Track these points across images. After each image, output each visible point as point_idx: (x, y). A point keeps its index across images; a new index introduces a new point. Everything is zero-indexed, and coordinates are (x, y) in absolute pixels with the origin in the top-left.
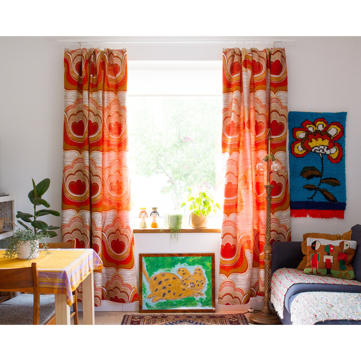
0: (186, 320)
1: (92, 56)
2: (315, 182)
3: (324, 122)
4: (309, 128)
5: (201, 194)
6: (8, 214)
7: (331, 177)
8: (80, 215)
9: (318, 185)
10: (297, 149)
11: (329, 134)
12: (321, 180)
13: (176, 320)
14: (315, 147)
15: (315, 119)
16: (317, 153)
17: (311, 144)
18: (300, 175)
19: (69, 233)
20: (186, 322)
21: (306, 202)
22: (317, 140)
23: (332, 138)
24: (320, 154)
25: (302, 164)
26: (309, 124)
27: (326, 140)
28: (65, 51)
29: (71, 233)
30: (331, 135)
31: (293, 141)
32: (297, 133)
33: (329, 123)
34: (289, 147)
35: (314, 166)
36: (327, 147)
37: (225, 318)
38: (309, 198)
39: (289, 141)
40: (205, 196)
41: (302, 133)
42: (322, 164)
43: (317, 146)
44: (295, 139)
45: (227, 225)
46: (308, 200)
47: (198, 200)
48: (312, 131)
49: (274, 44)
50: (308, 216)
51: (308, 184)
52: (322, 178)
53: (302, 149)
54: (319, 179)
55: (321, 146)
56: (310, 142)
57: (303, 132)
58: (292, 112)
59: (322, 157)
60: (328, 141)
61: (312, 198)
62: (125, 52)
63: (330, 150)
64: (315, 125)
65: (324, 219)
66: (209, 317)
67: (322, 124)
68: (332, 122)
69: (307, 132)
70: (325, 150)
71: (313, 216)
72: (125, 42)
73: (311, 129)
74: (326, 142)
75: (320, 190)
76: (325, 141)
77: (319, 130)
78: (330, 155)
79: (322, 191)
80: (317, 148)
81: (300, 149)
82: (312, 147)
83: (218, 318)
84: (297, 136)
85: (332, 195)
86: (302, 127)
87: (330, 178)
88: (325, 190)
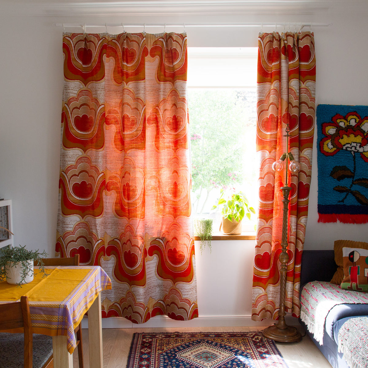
0: (204, 340)
1: (125, 42)
2: (346, 183)
3: (357, 116)
4: (340, 123)
5: (235, 197)
6: (3, 221)
7: (364, 177)
8: (86, 220)
9: (350, 187)
10: (327, 147)
11: (362, 130)
12: (353, 181)
13: (192, 340)
14: (347, 144)
15: (347, 113)
16: (349, 151)
17: (342, 141)
18: (330, 176)
19: (73, 241)
20: (204, 343)
21: (337, 205)
22: (348, 136)
23: (365, 134)
24: (352, 152)
25: (332, 163)
26: (340, 119)
27: (359, 136)
28: (63, 35)
29: (76, 241)
30: (365, 131)
31: (323, 138)
32: (327, 128)
33: (363, 117)
34: (317, 145)
35: (345, 166)
36: (360, 144)
37: (247, 336)
38: (339, 202)
39: (318, 138)
40: (239, 199)
41: (332, 129)
42: (355, 164)
43: (349, 144)
44: (325, 135)
45: (266, 233)
46: (339, 203)
47: (231, 203)
48: (344, 126)
49: (302, 28)
50: (338, 221)
51: (339, 186)
52: (354, 179)
53: (332, 146)
54: (351, 179)
55: (354, 143)
56: (341, 139)
57: (333, 127)
58: (321, 105)
59: (354, 155)
60: (362, 137)
61: (343, 201)
62: (185, 37)
63: (363, 148)
64: (346, 120)
65: (355, 224)
66: (229, 335)
67: (354, 119)
68: (366, 117)
69: (337, 127)
70: (358, 148)
71: (344, 221)
72: (185, 26)
73: (342, 124)
74: (359, 139)
75: (352, 192)
76: (357, 137)
77: (351, 125)
78: (363, 153)
79: (354, 194)
80: (349, 145)
81: (330, 146)
82: (343, 144)
83: (239, 337)
84: (327, 132)
85: (365, 198)
86: (332, 122)
87: (364, 179)
88: (357, 192)
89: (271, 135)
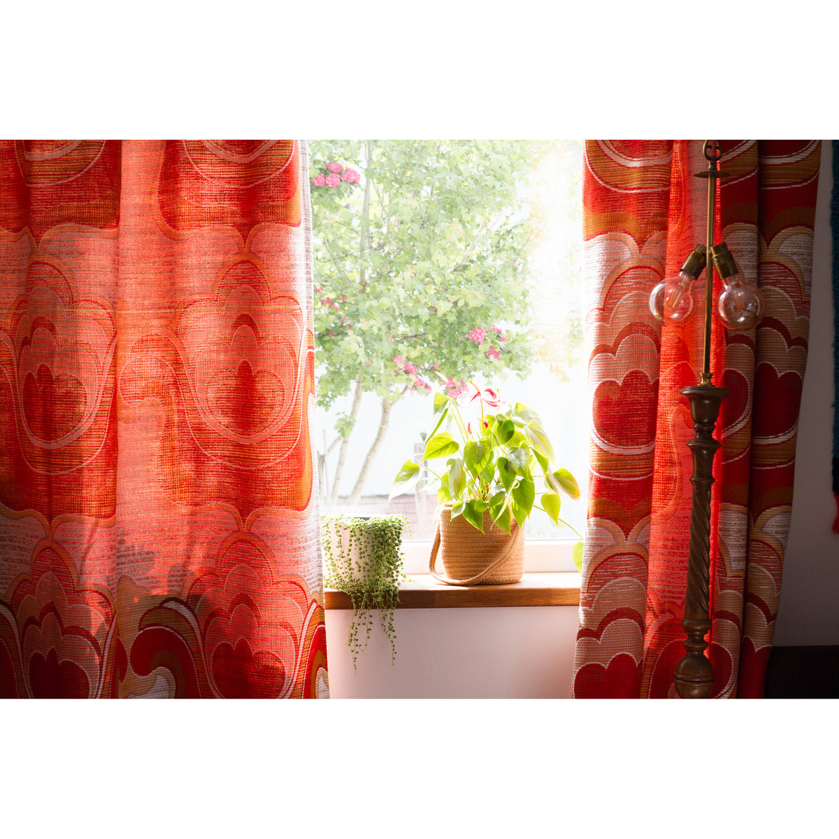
5: (494, 427)
40: (510, 434)
45: (621, 575)
47: (477, 454)
89: (645, 169)
